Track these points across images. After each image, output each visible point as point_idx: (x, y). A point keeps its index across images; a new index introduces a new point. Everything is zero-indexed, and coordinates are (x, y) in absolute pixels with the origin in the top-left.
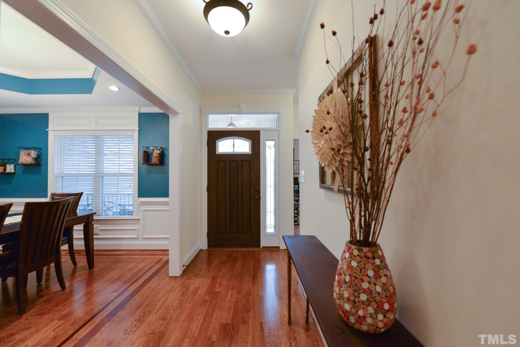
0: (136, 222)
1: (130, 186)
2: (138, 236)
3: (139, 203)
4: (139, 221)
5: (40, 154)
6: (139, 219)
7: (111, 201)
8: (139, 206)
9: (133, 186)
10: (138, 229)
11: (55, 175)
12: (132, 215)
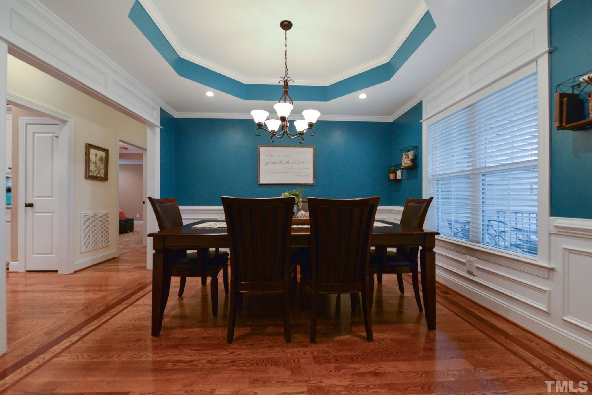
0: (545, 273)
1: (532, 189)
2: (549, 307)
3: (554, 231)
4: (551, 272)
5: (417, 153)
6: (553, 270)
7: (501, 219)
8: (553, 237)
9: (536, 189)
10: (550, 291)
11: (429, 178)
12: (536, 254)
